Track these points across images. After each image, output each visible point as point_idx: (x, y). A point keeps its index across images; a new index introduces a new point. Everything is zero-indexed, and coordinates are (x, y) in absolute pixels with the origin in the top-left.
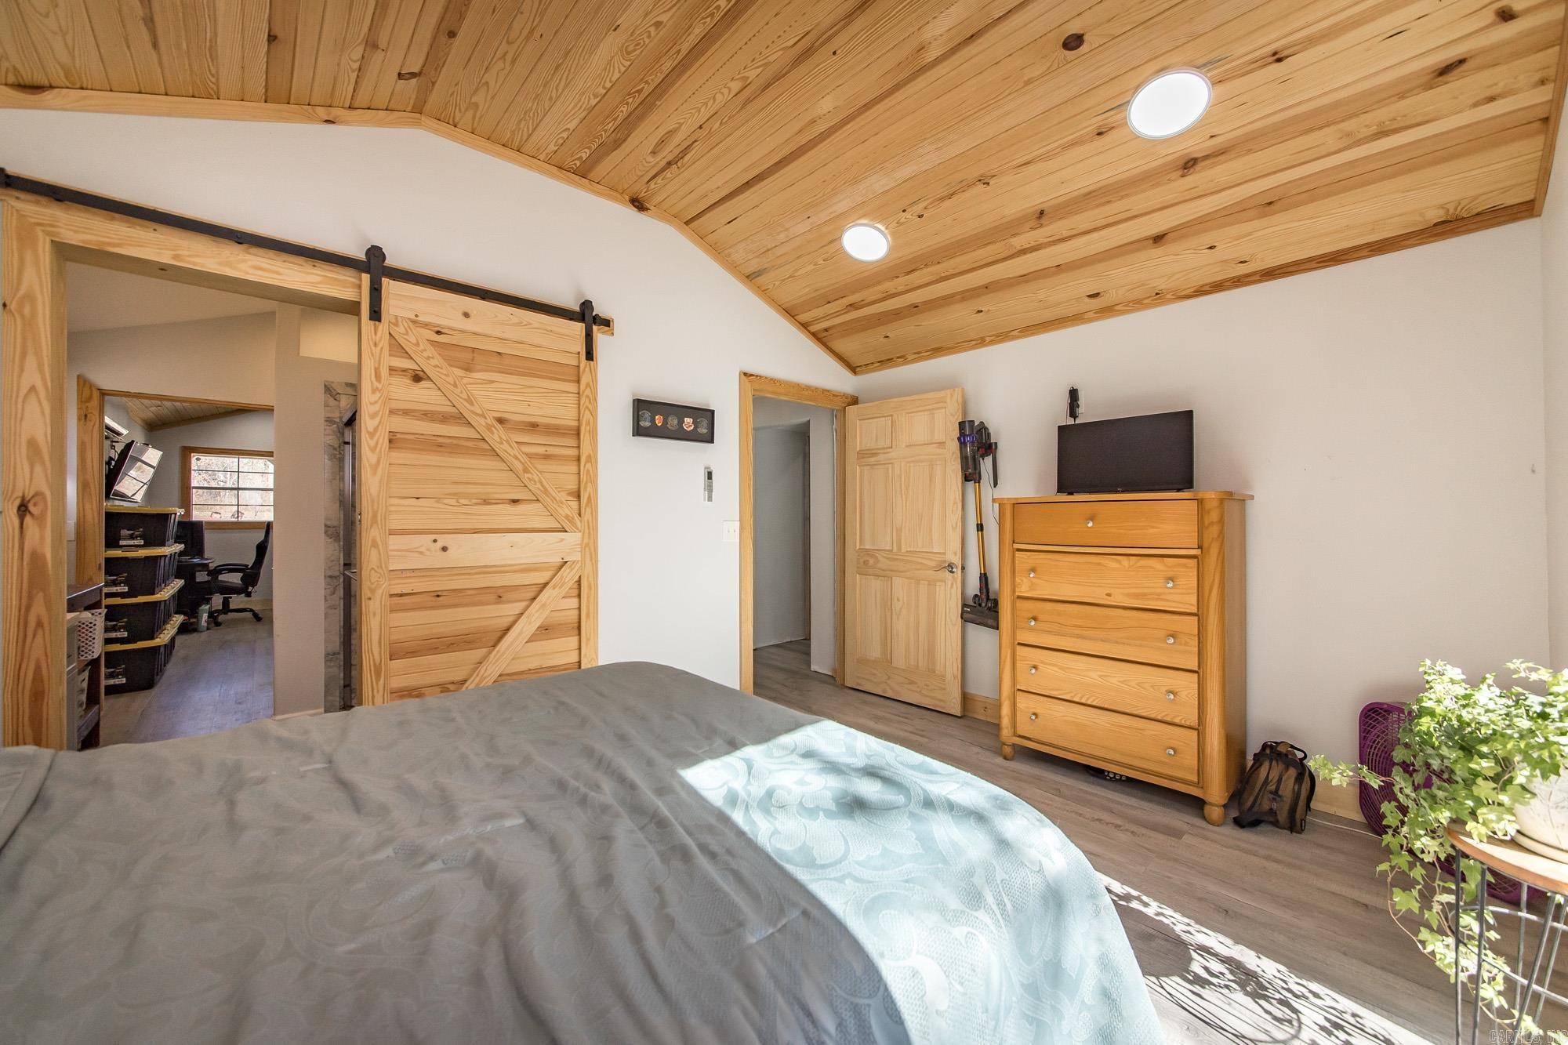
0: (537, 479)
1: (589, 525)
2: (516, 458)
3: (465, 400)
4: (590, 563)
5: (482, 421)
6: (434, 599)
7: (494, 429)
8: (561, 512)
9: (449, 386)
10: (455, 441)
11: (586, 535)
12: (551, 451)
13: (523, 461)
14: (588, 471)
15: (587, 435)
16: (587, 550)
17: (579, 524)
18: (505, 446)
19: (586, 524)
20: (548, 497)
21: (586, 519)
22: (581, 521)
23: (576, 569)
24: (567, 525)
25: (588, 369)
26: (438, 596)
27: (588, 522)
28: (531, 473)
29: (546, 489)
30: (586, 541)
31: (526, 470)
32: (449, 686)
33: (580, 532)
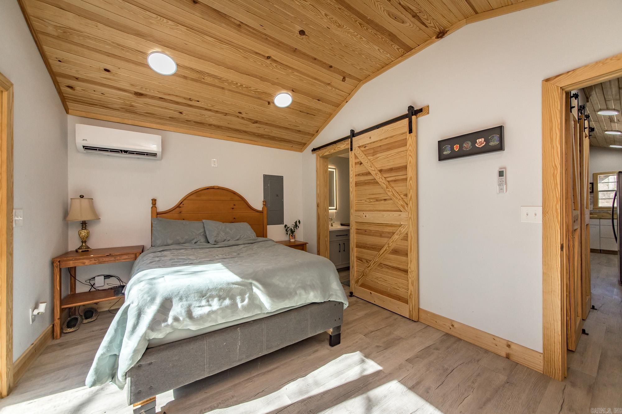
0: (390, 190)
1: (411, 209)
2: (384, 183)
3: (370, 167)
4: (412, 226)
5: (374, 172)
6: (365, 232)
7: (377, 174)
8: (400, 203)
9: (366, 163)
10: (369, 181)
11: (410, 214)
12: (397, 178)
13: (386, 184)
14: (411, 184)
15: (410, 167)
16: (410, 220)
17: (406, 208)
18: (381, 180)
19: (410, 209)
20: (394, 197)
21: (410, 206)
22: (407, 207)
23: (406, 228)
24: (402, 209)
25: (410, 137)
26: (366, 231)
27: (411, 207)
28: (389, 188)
29: (394, 194)
30: (410, 216)
31: (387, 188)
32: (368, 261)
33: (407, 212)
